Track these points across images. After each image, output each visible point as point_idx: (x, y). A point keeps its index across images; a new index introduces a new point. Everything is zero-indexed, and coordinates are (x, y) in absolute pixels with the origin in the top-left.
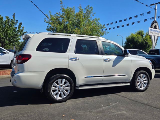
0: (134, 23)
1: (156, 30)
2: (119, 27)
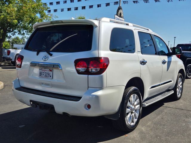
0: (92, 6)
1: (121, 18)
2: (70, 10)
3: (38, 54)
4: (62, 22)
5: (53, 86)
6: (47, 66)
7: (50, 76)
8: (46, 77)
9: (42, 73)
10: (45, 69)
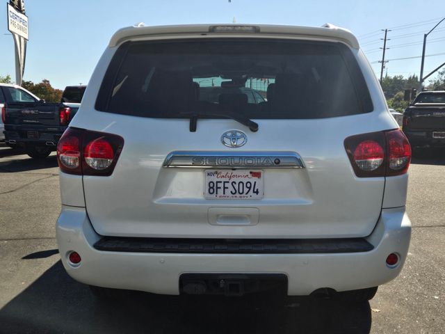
1: (19, 14)
3: (193, 128)
4: (256, 29)
5: (261, 219)
6: (250, 162)
7: (257, 192)
8: (237, 195)
9: (219, 185)
10: (230, 172)
